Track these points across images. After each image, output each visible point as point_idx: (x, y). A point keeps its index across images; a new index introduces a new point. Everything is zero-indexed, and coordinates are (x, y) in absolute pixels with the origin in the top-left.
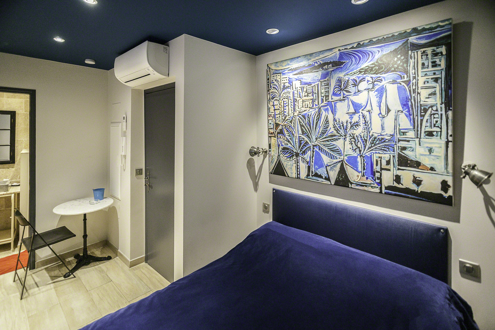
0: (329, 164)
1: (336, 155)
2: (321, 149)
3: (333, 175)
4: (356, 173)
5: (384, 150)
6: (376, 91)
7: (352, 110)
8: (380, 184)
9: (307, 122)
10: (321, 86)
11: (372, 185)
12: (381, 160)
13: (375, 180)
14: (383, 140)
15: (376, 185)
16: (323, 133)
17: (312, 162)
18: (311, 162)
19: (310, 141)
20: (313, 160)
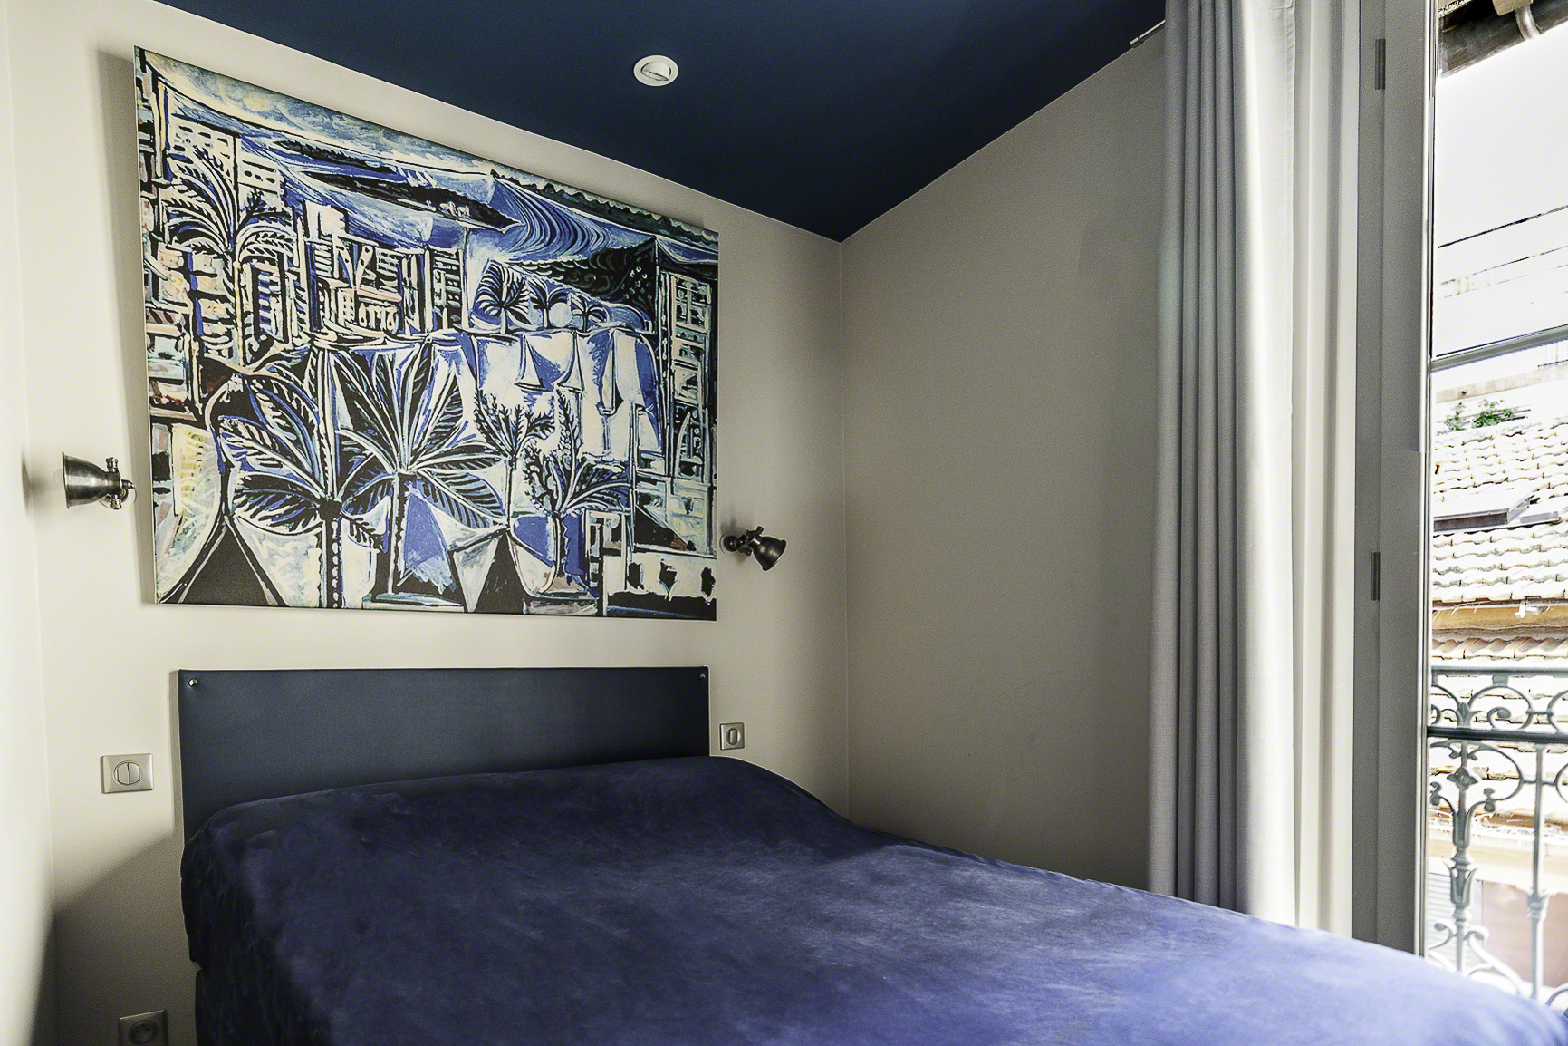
0: (460, 544)
1: (482, 515)
2: (429, 490)
3: (474, 580)
4: (543, 568)
5: (607, 501)
6: (592, 340)
7: (531, 378)
8: (598, 591)
9: (375, 384)
10: (432, 269)
11: (581, 597)
12: (601, 529)
13: (588, 583)
14: (605, 476)
15: (589, 596)
16: (440, 436)
17: (398, 538)
18: (394, 539)
19: (391, 461)
20: (400, 529)
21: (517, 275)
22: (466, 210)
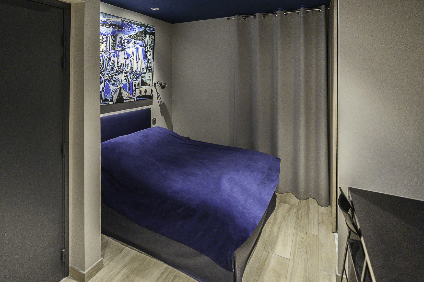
0: (113, 91)
1: (117, 84)
2: (109, 81)
3: (115, 97)
4: (126, 93)
5: (137, 79)
6: (136, 49)
7: (126, 57)
8: (135, 96)
9: (101, 62)
10: (111, 39)
12: (136, 84)
13: (133, 95)
14: (137, 74)
15: (133, 97)
16: (111, 71)
17: (104, 91)
19: (103, 77)
20: (104, 89)
21: (125, 38)
22: (117, 27)
